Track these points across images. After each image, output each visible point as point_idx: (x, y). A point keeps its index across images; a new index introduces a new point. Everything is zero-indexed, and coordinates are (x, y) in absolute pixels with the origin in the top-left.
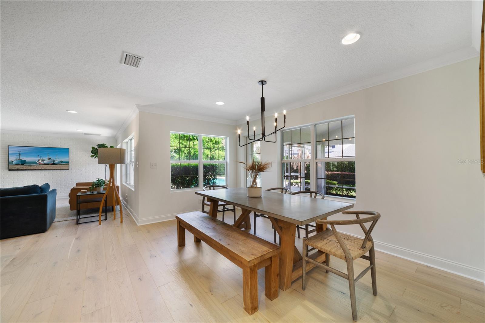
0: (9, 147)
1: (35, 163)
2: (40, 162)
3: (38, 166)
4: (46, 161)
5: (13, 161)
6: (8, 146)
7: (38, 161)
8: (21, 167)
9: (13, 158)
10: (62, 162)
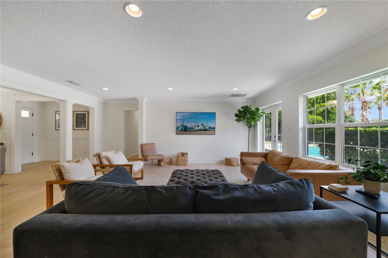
2: (196, 128)
3: (195, 132)
4: (200, 127)
5: (179, 127)
6: (176, 112)
7: (195, 127)
8: (184, 132)
9: (179, 124)
10: (210, 128)
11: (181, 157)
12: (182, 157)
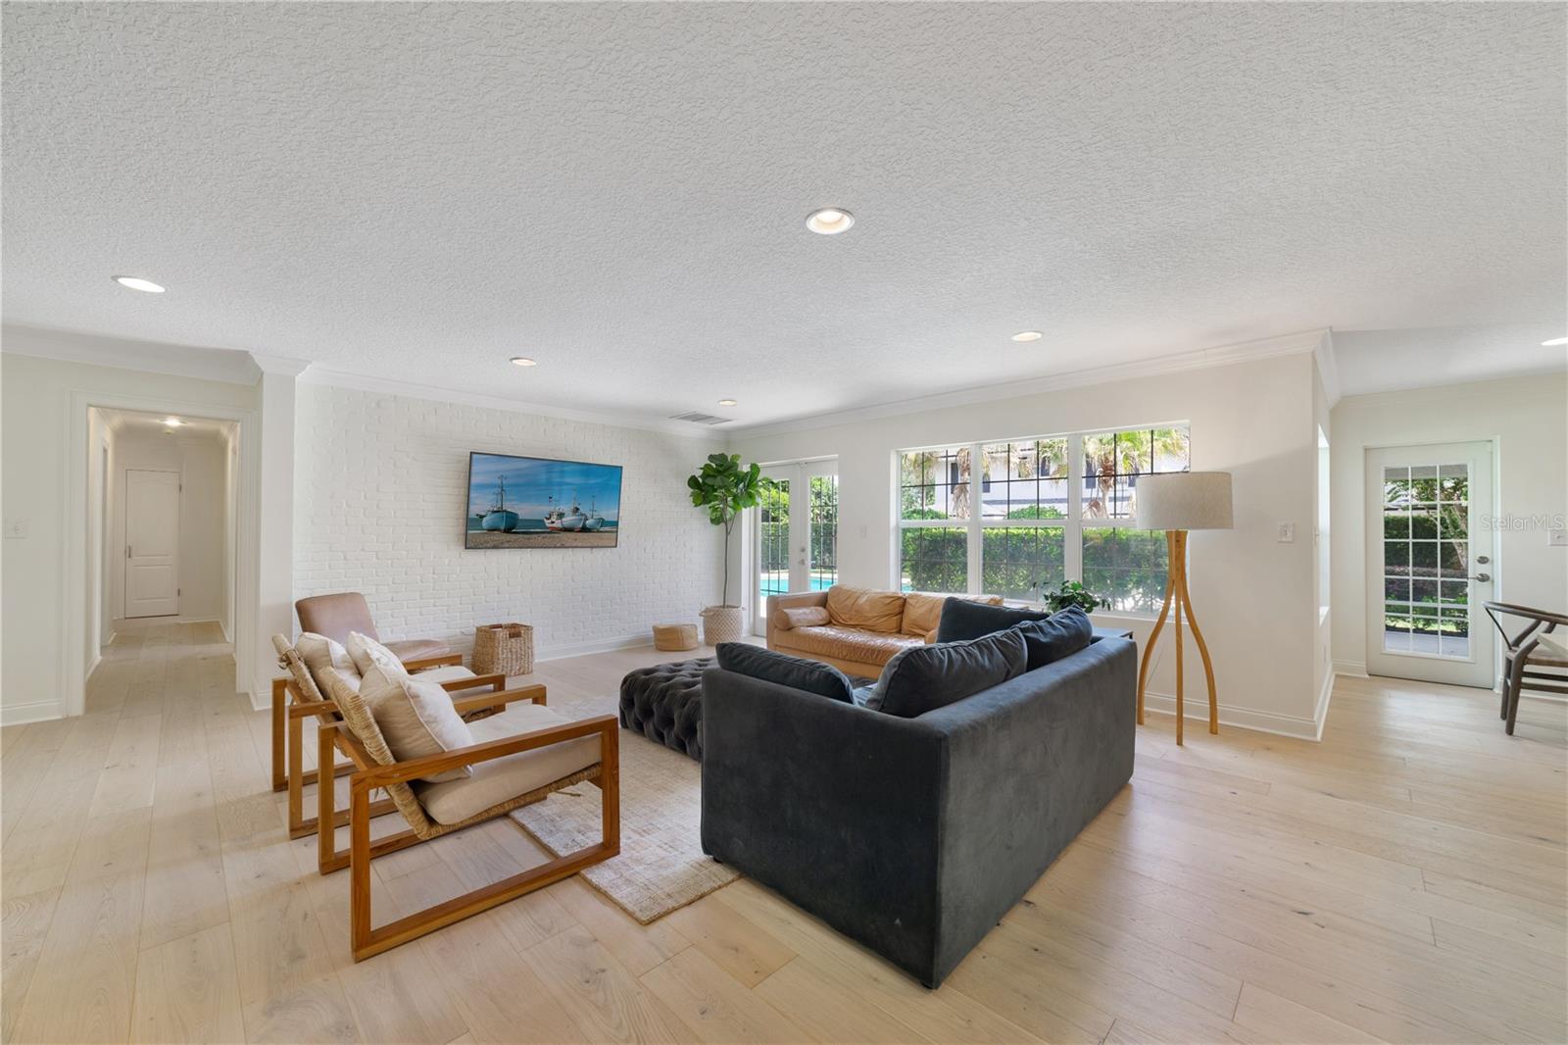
0: (474, 456)
1: (540, 523)
2: (553, 522)
3: (548, 535)
4: (569, 520)
5: (482, 517)
6: (471, 453)
7: (548, 519)
8: (503, 538)
9: (482, 504)
10: (603, 522)
11: (510, 643)
12: (513, 640)
